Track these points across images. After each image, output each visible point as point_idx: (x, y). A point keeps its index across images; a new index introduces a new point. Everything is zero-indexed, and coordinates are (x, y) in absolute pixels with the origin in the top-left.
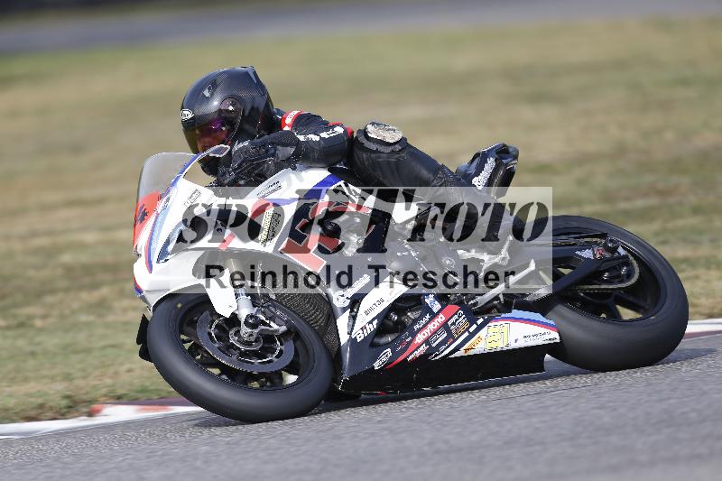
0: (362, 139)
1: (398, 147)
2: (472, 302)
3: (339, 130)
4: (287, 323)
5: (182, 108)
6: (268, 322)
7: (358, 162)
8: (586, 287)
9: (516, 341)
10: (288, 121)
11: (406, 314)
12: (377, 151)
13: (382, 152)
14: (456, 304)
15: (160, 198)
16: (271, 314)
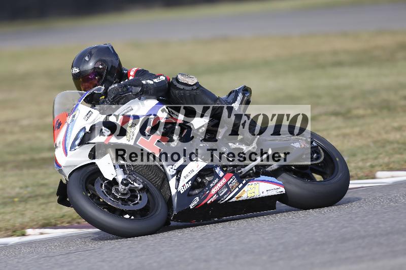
0: (175, 83)
1: (195, 87)
2: (239, 171)
3: (163, 78)
4: (142, 183)
5: (72, 67)
6: (132, 182)
7: (173, 95)
10: (132, 73)
11: (205, 178)
12: (183, 90)
13: (187, 90)
14: (231, 173)
15: (68, 115)
16: (134, 178)
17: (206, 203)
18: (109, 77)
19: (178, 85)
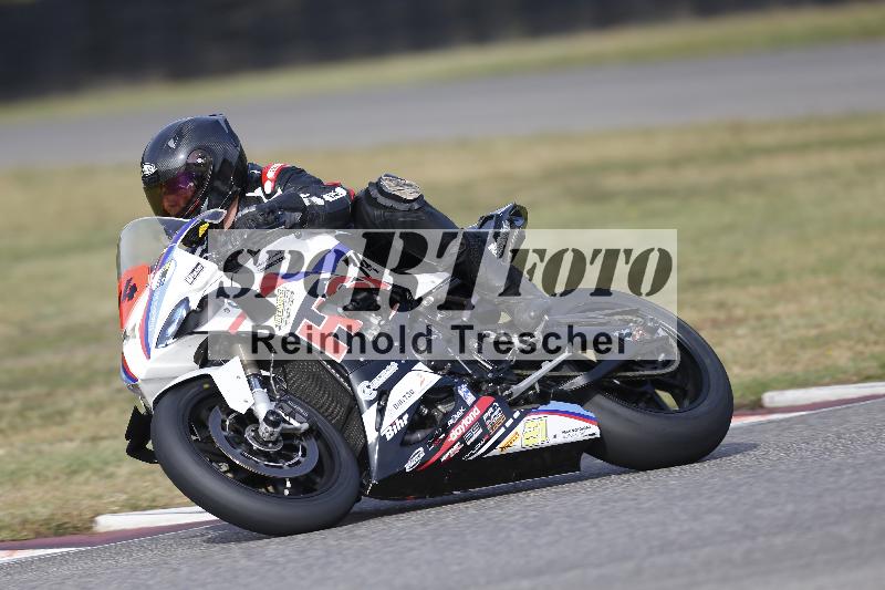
0: (374, 193)
1: (416, 205)
2: (507, 392)
3: (341, 192)
4: (308, 419)
5: (143, 163)
6: (287, 418)
8: (623, 374)
9: (555, 437)
11: (435, 407)
12: (391, 208)
13: (398, 210)
14: (489, 395)
15: (151, 270)
16: (290, 410)
17: (439, 460)
18: (218, 184)
19: (382, 200)
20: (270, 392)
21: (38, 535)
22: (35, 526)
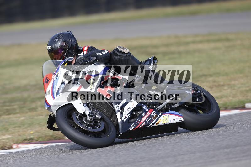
0: (116, 52)
1: (128, 55)
2: (157, 108)
3: (106, 51)
4: (101, 115)
6: (95, 115)
9: (171, 121)
11: (137, 112)
12: (121, 56)
13: (123, 56)
14: (152, 109)
15: (53, 75)
16: (95, 113)
17: (139, 127)
18: (70, 51)
19: (118, 53)
20: (89, 108)
21: (50, 140)
22: (49, 137)
